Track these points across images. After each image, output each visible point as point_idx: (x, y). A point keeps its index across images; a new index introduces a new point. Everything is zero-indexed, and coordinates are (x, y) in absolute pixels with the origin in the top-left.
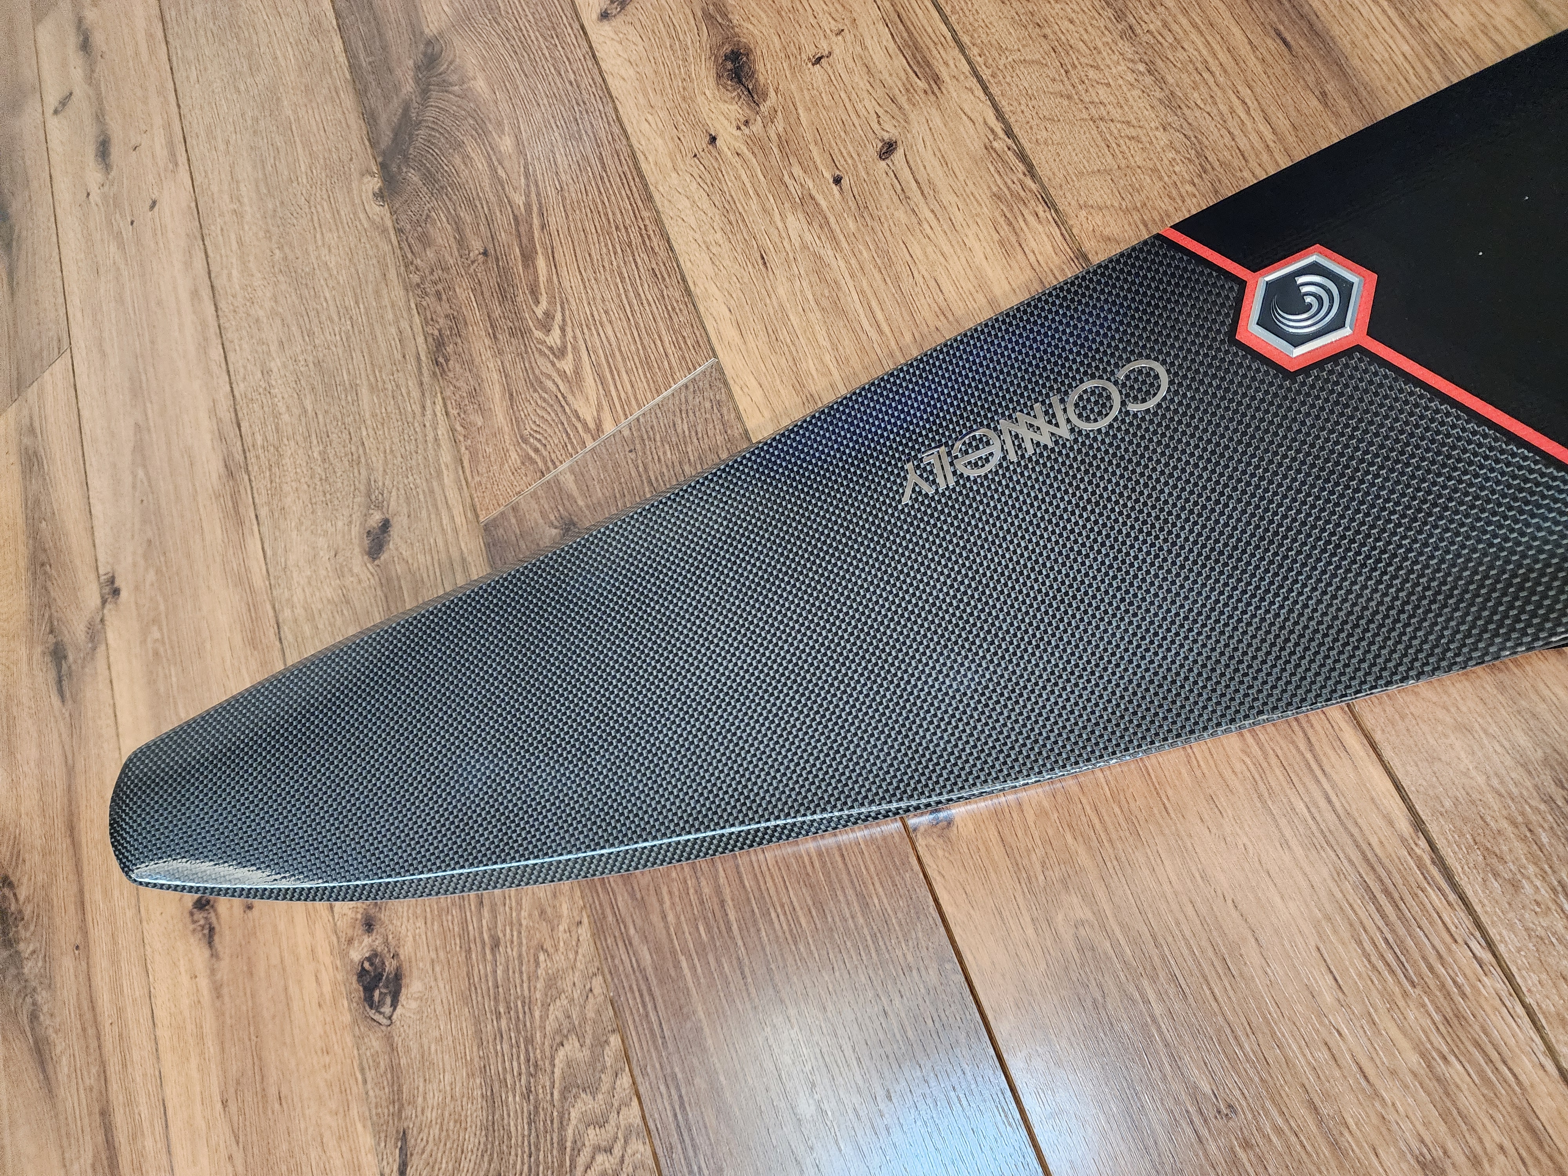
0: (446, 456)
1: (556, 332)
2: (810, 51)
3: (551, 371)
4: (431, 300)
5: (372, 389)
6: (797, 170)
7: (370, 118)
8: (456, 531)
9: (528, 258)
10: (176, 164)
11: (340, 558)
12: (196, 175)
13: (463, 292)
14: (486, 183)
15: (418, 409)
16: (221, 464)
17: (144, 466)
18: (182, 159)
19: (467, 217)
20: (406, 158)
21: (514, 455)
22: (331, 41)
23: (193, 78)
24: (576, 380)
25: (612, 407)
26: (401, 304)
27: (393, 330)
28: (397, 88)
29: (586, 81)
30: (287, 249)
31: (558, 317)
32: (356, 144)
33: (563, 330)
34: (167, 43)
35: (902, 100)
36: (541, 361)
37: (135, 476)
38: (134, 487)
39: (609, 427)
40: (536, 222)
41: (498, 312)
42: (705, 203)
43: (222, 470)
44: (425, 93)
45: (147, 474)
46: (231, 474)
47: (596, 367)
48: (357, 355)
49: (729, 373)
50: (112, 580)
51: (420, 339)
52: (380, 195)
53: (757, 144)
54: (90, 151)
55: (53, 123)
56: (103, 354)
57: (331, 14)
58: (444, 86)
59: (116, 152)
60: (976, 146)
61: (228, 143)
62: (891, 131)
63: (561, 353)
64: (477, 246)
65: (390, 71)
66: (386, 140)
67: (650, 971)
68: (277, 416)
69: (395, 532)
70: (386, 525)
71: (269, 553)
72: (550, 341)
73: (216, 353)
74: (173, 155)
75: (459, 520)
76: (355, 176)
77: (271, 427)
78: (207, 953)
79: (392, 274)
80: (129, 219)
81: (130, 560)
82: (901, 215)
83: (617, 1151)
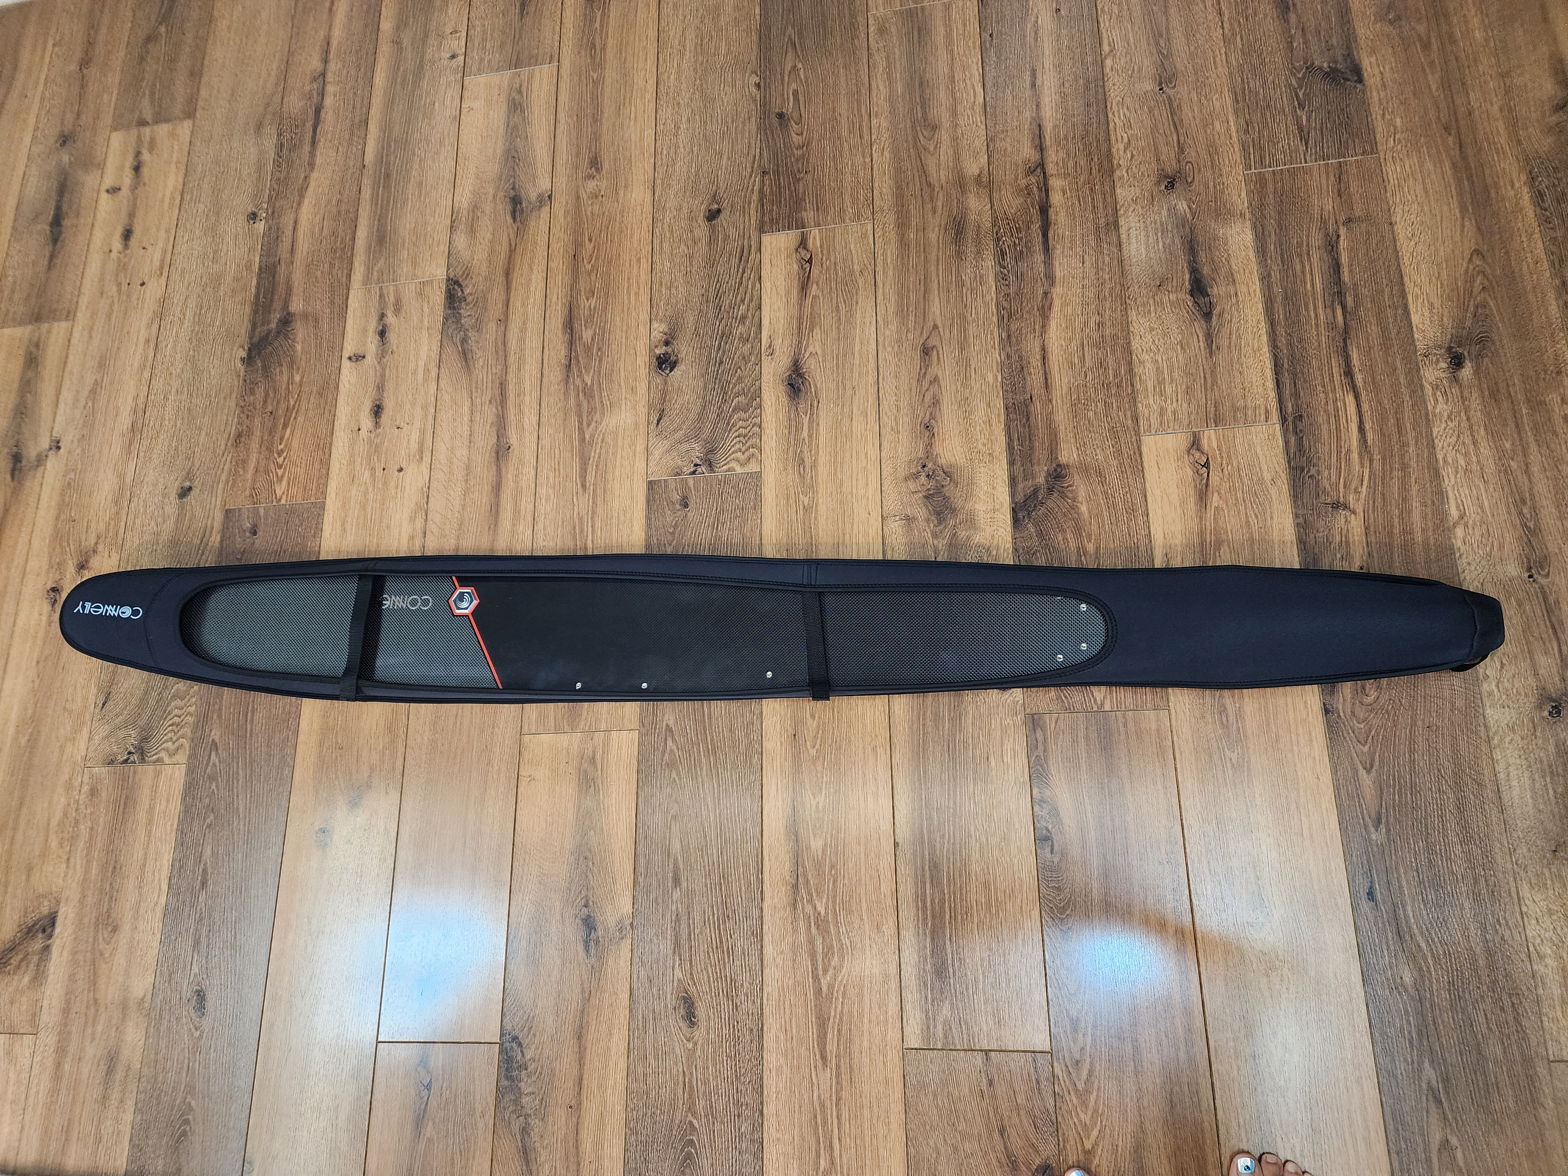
0: (224, 477)
1: (282, 459)
2: (398, 423)
3: (274, 471)
4: (244, 416)
5: (207, 434)
6: (376, 458)
7: (254, 326)
8: (215, 506)
9: (285, 426)
10: (162, 274)
11: (166, 491)
12: (169, 287)
13: (257, 421)
14: (284, 387)
15: (221, 454)
16: (130, 424)
17: (93, 402)
18: (165, 274)
19: (271, 395)
20: (259, 354)
21: (248, 492)
22: (253, 278)
23: (186, 238)
24: (280, 480)
25: (287, 495)
26: (233, 410)
27: (225, 418)
28: (269, 322)
29: (333, 377)
30: (196, 353)
31: (285, 454)
32: (243, 331)
33: (285, 459)
34: (180, 209)
35: (411, 458)
36: (272, 465)
37: (87, 403)
38: (85, 408)
39: (283, 502)
40: (294, 415)
41: (265, 438)
42: (347, 450)
43: (130, 426)
44: (278, 333)
45: (93, 406)
46: (133, 430)
47: (289, 479)
48: (206, 418)
49: (326, 507)
50: (58, 442)
51: (234, 428)
52: (243, 360)
53: (370, 441)
54: (120, 230)
55: (104, 196)
56: (91, 337)
57: (257, 265)
58: (287, 337)
59: (133, 241)
60: (420, 486)
61: (189, 285)
62: (404, 466)
63: (280, 467)
64: (270, 408)
65: (270, 313)
66: (256, 339)
68: (163, 419)
69: (192, 493)
70: (190, 489)
71: (137, 472)
72: (278, 460)
73: (147, 374)
74: (161, 268)
75: (218, 502)
76: (237, 345)
77: (159, 423)
78: (50, 608)
79: (234, 395)
80: (128, 281)
81: (71, 438)
82: (393, 491)
83: (182, 717)
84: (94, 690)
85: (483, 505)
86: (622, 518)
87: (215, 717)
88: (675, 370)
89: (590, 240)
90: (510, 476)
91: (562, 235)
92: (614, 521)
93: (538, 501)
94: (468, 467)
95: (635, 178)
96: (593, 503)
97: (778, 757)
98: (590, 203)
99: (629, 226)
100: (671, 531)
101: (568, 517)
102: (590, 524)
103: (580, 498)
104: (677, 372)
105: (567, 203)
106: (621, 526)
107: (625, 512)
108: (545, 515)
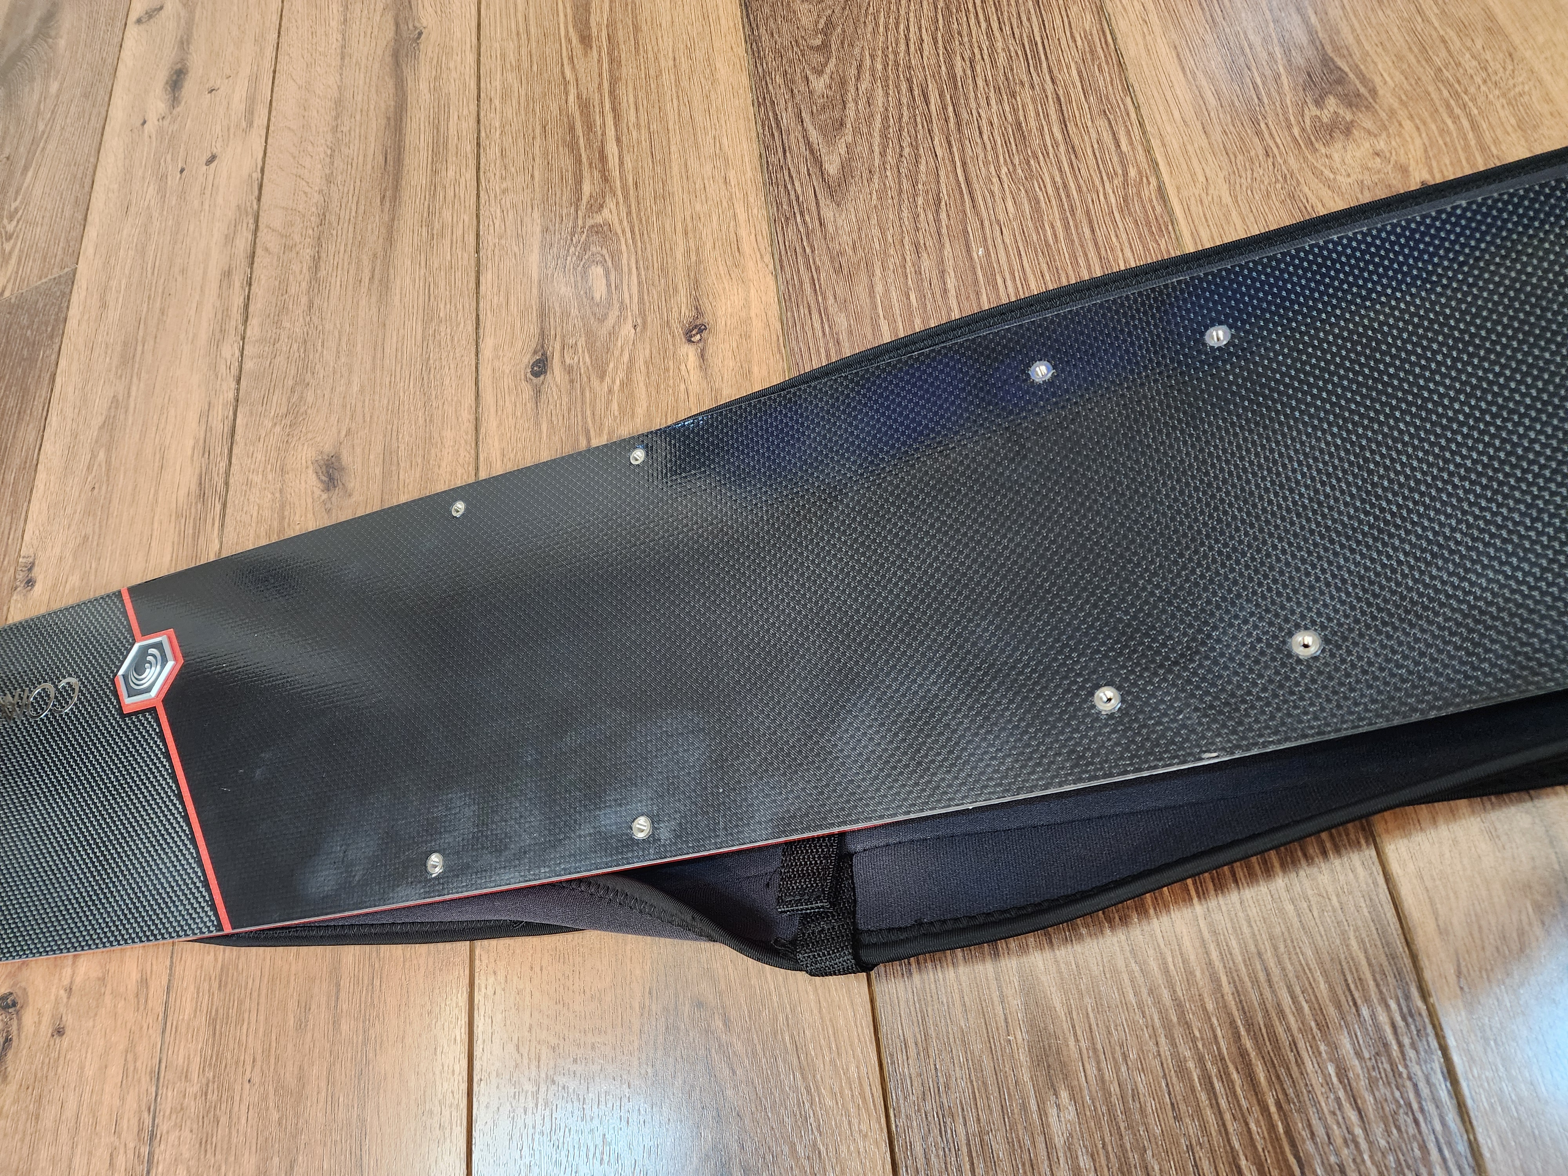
1: (14, 223)
2: (210, 84)
6: (169, 157)
7: (3, 45)
9: (26, 169)
14: (32, 110)
20: (4, 78)
24: (7, 259)
25: (15, 281)
31: (20, 213)
33: (18, 222)
35: (232, 130)
40: (41, 146)
42: (121, 164)
44: (35, 37)
49: (78, 276)
53: (160, 132)
58: (47, 37)
60: (246, 174)
62: (217, 151)
63: (10, 238)
64: (7, 152)
66: (2, 62)
85: (370, 158)
86: (684, 66)
90: (423, 86)
92: (667, 79)
93: (485, 105)
94: (338, 103)
96: (611, 61)
100: (818, 42)
101: (556, 112)
102: (607, 106)
103: (580, 64)
106: (685, 83)
107: (690, 50)
108: (503, 126)
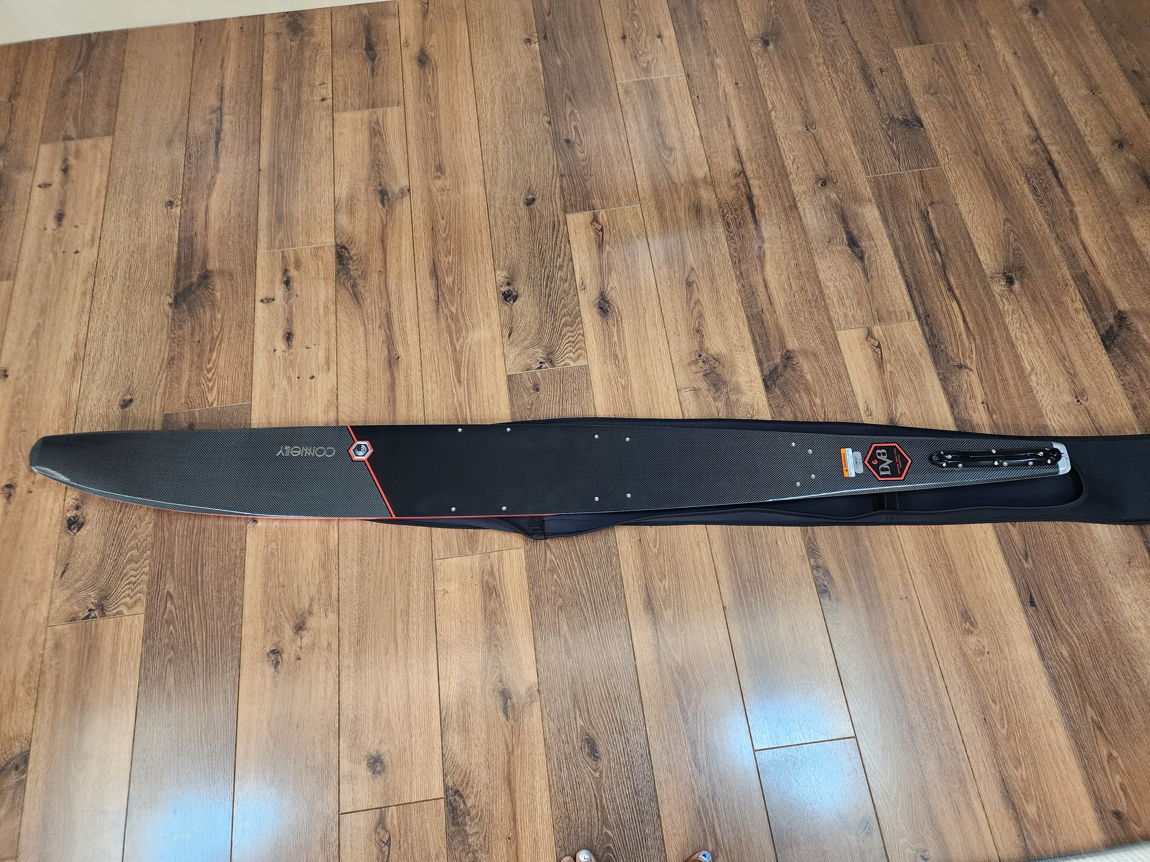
0: (161, 391)
1: (211, 374)
2: (307, 344)
3: (204, 383)
4: (175, 345)
5: (143, 360)
6: (291, 370)
7: (178, 280)
8: (155, 412)
9: (211, 351)
10: (93, 245)
11: (110, 403)
12: (100, 254)
13: (187, 348)
14: (208, 323)
15: (157, 373)
16: (73, 354)
17: (37, 339)
18: (96, 244)
19: (197, 328)
20: (185, 300)
21: (183, 400)
22: (173, 246)
23: (113, 219)
24: (211, 390)
25: (218, 401)
26: (164, 341)
27: (158, 347)
28: (191, 277)
29: (249, 314)
30: (129, 301)
31: (213, 371)
32: (169, 284)
33: (213, 374)
34: (106, 199)
35: (320, 368)
36: (203, 379)
37: (31, 341)
38: (29, 344)
39: (215, 405)
40: (218, 342)
41: (195, 360)
42: (266, 365)
43: (72, 357)
44: (200, 285)
45: (37, 343)
46: (75, 360)
47: (218, 389)
48: (142, 347)
49: (253, 407)
50: (6, 371)
51: (166, 354)
52: (170, 305)
53: (284, 357)
54: (53, 214)
55: (37, 190)
56: (31, 292)
57: (177, 238)
58: (207, 287)
59: (66, 222)
60: (330, 388)
61: (119, 252)
62: (315, 374)
63: (210, 380)
64: (197, 338)
65: (191, 271)
66: (181, 289)
67: (166, 538)
68: (102, 350)
69: (133, 405)
70: (131, 401)
71: (82, 390)
72: (208, 375)
73: (85, 318)
74: (92, 240)
75: (157, 409)
76: (164, 294)
77: (99, 353)
78: (5, 501)
79: (165, 330)
80: (63, 250)
81: (17, 367)
82: (308, 393)
83: (138, 577)
84: (52, 563)
85: (383, 399)
86: (491, 401)
87: (168, 573)
88: (517, 301)
89: (443, 218)
90: (402, 378)
91: (421, 215)
92: (486, 403)
93: (425, 393)
94: (367, 373)
95: (470, 179)
96: (468, 392)
97: (631, 556)
98: (439, 194)
99: (471, 209)
100: (529, 407)
101: (450, 403)
102: (467, 407)
103: (458, 389)
104: (518, 302)
105: (422, 194)
106: (491, 407)
107: (493, 397)
108: (432, 402)
